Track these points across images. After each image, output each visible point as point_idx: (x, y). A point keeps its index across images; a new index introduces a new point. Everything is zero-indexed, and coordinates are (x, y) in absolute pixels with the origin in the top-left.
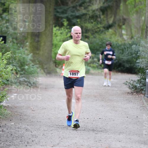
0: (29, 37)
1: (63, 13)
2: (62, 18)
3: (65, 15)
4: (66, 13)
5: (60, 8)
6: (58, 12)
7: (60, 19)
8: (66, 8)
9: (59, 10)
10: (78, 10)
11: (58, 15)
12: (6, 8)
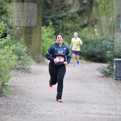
0: (23, 34)
1: (48, 15)
2: (47, 19)
3: (50, 17)
4: (51, 15)
6: (44, 14)
7: (46, 20)
8: (50, 11)
9: (45, 13)
10: (60, 13)
11: (44, 16)
12: (4, 12)
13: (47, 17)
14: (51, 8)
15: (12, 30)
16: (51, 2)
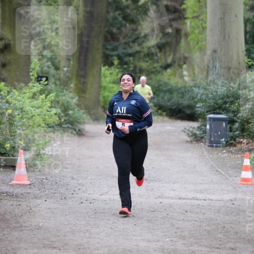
0: (74, 77)
1: (113, 50)
2: (112, 56)
3: (116, 53)
4: (117, 50)
5: (110, 45)
6: (107, 49)
7: (109, 57)
8: (116, 44)
9: (108, 47)
10: (130, 47)
11: (107, 52)
13: (111, 53)
14: (118, 40)
15: (59, 72)
16: (118, 31)
